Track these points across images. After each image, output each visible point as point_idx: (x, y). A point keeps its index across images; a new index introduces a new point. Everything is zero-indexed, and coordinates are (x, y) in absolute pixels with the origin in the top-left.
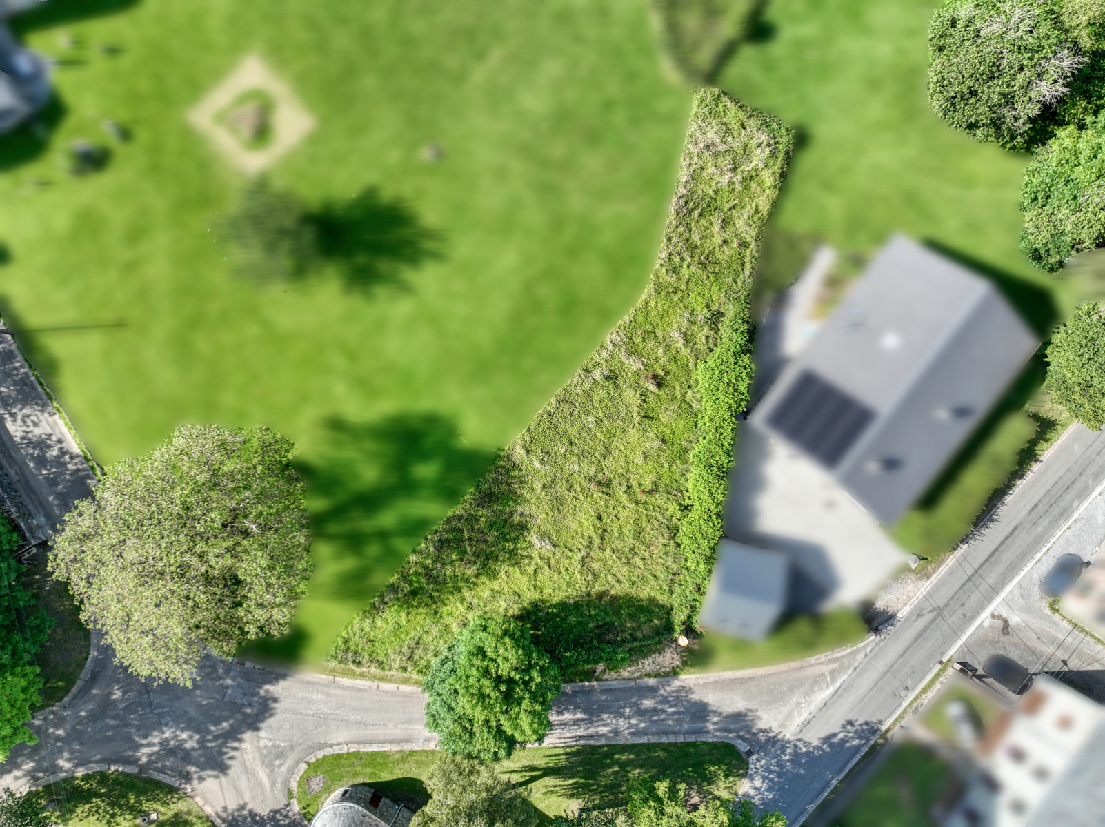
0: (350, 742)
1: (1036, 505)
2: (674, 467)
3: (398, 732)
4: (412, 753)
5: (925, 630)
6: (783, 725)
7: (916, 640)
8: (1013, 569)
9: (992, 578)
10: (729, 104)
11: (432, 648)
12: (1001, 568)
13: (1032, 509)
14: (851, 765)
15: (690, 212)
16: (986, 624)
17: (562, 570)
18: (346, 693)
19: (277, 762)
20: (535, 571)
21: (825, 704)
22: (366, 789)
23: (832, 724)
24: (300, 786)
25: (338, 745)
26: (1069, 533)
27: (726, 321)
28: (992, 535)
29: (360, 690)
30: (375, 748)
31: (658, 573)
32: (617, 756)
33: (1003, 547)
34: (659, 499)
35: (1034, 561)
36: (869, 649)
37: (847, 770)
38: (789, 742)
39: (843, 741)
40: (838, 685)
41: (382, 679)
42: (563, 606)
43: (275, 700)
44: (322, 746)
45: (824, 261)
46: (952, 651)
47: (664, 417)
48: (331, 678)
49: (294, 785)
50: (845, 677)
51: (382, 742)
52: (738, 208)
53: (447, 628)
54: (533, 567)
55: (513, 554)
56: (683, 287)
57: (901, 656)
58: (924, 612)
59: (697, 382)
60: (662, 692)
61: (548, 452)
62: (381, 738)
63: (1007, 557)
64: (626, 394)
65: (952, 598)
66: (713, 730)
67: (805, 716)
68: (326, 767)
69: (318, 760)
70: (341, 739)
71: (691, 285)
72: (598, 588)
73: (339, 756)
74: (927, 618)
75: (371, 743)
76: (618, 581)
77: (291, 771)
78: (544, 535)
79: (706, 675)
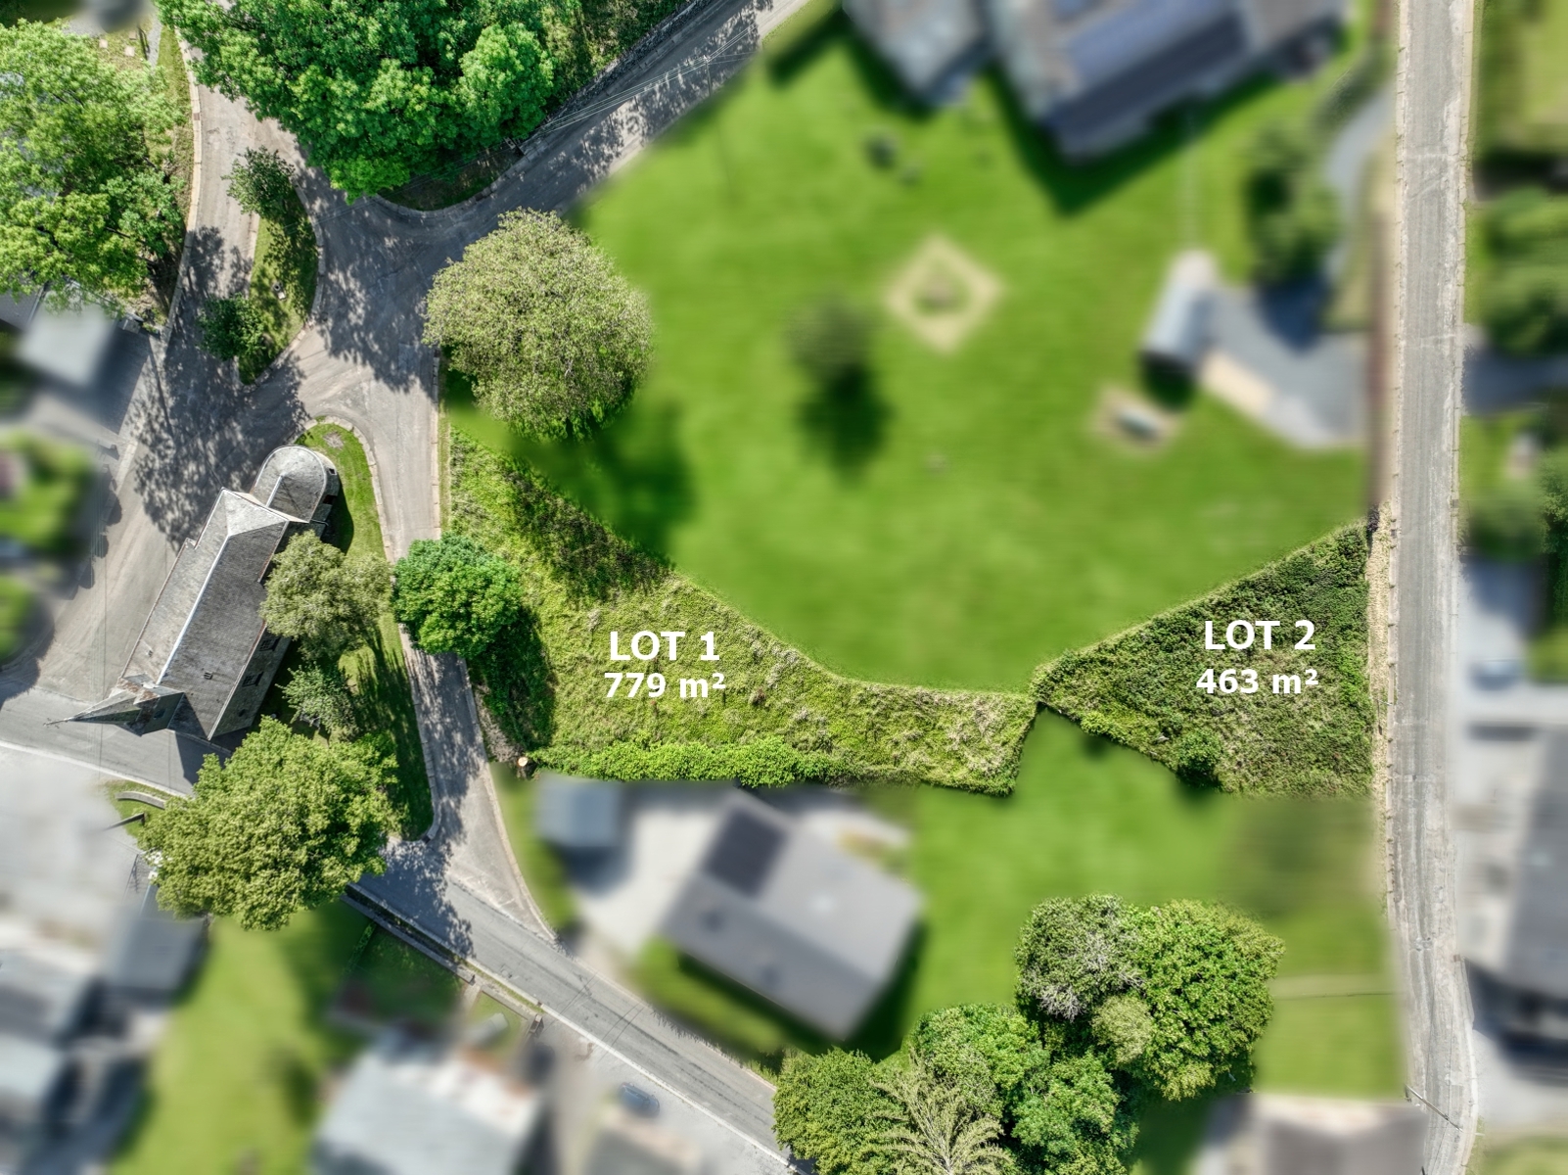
0: (378, 467)
1: (700, 1068)
2: (683, 729)
3: (396, 509)
4: (377, 526)
5: (567, 984)
6: (457, 867)
7: (557, 977)
8: (637, 1056)
9: (626, 1038)
10: (1023, 728)
11: (480, 531)
12: (636, 1045)
13: (695, 1065)
14: (430, 935)
15: (919, 708)
16: (582, 1040)
17: (571, 640)
18: (424, 456)
19: (349, 402)
20: (566, 616)
21: (483, 903)
22: (337, 489)
23: (464, 910)
24: (330, 426)
25: (374, 456)
26: (678, 1102)
27: (824, 755)
28: (665, 1033)
29: (429, 468)
30: (376, 490)
31: (582, 729)
32: (404, 716)
33: (656, 1044)
34: (651, 720)
35: (647, 1074)
36: (541, 935)
37: (425, 932)
38: (442, 874)
39: (451, 925)
40: (504, 912)
41: (442, 487)
42: (538, 646)
43: (406, 391)
44: (370, 441)
45: (892, 836)
46: (552, 1013)
47: (726, 713)
48: (436, 440)
49: (330, 421)
50: (512, 917)
51: (383, 496)
52: (929, 750)
53: (500, 542)
54: (569, 613)
55: (578, 592)
56: (849, 712)
57: (540, 966)
58: (585, 982)
59: (764, 738)
60: (471, 750)
61: (678, 611)
62: (387, 495)
63: (647, 1049)
64: (742, 674)
65: (601, 1005)
66: (442, 802)
67: (470, 886)
68: (351, 448)
69: (357, 439)
70: (380, 457)
71: (852, 719)
72: (560, 675)
73: (364, 458)
74: (579, 985)
75: (381, 486)
76: (569, 693)
77: (343, 416)
78: (601, 618)
79: (493, 788)
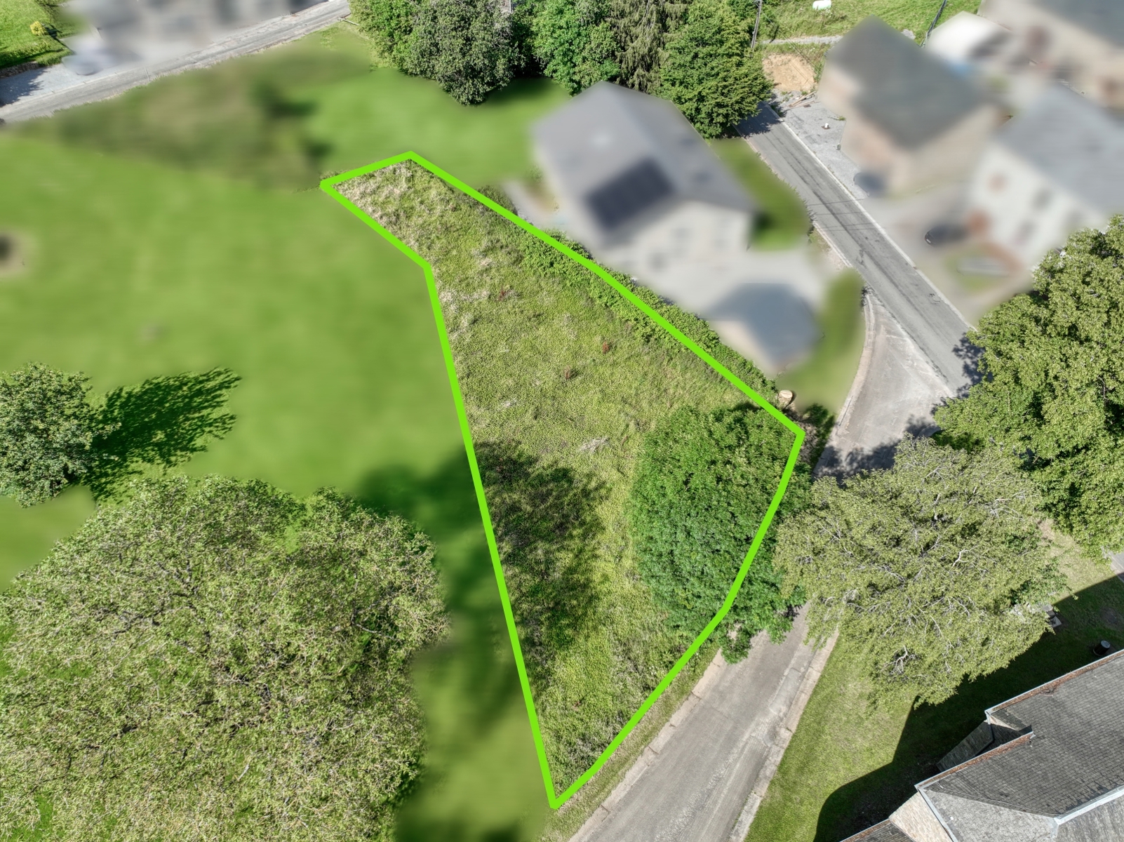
1: (803, 179)
4: (783, 769)
6: (933, 390)
8: (850, 206)
13: (805, 181)
41: (646, 736)
50: (899, 326)
51: (744, 802)
57: (896, 286)
67: (926, 365)
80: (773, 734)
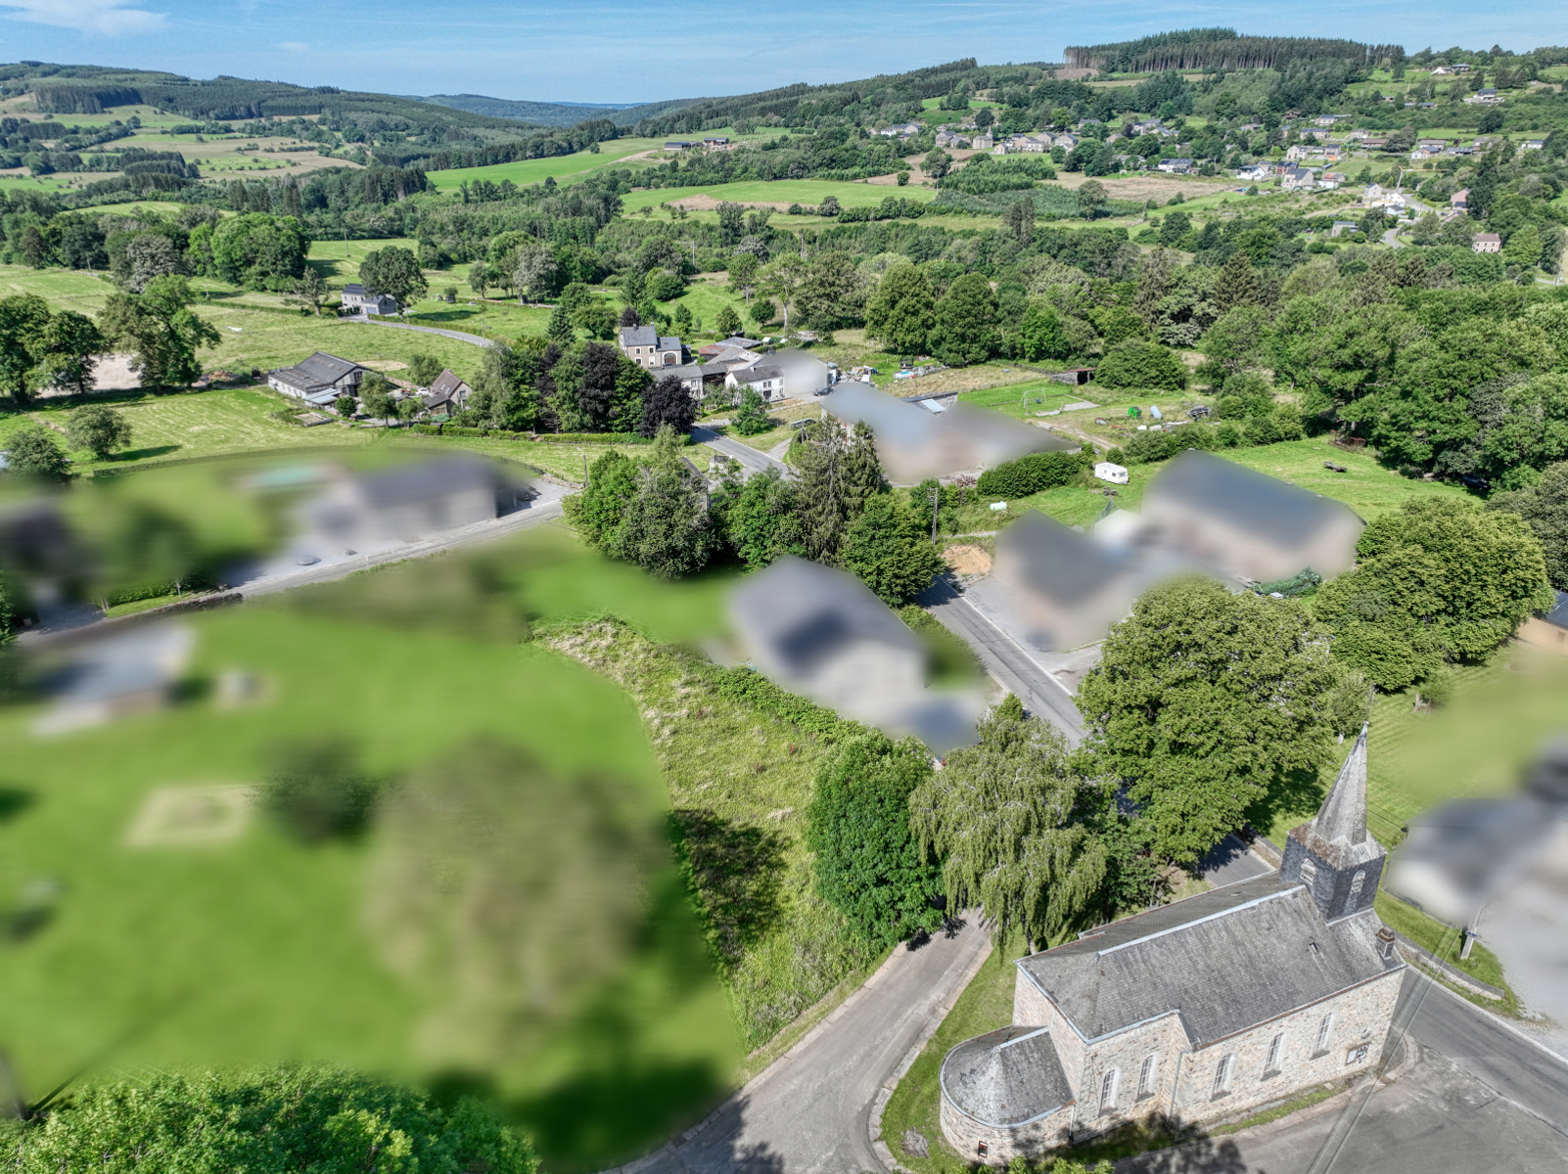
0: (883, 1082)
8: (1022, 658)
12: (1017, 662)
16: (1060, 678)
18: (813, 1055)
25: (876, 1095)
26: (1009, 633)
29: (821, 1040)
30: (907, 1064)
33: (1001, 656)
35: (1023, 651)
44: (867, 1112)
48: (782, 1058)
62: (898, 1051)
63: (1011, 659)
65: (1025, 683)
68: (898, 1122)
69: (882, 1126)
70: (872, 1088)
73: (893, 1102)
75: (898, 1062)
77: (876, 1161)
80: (933, 1011)
